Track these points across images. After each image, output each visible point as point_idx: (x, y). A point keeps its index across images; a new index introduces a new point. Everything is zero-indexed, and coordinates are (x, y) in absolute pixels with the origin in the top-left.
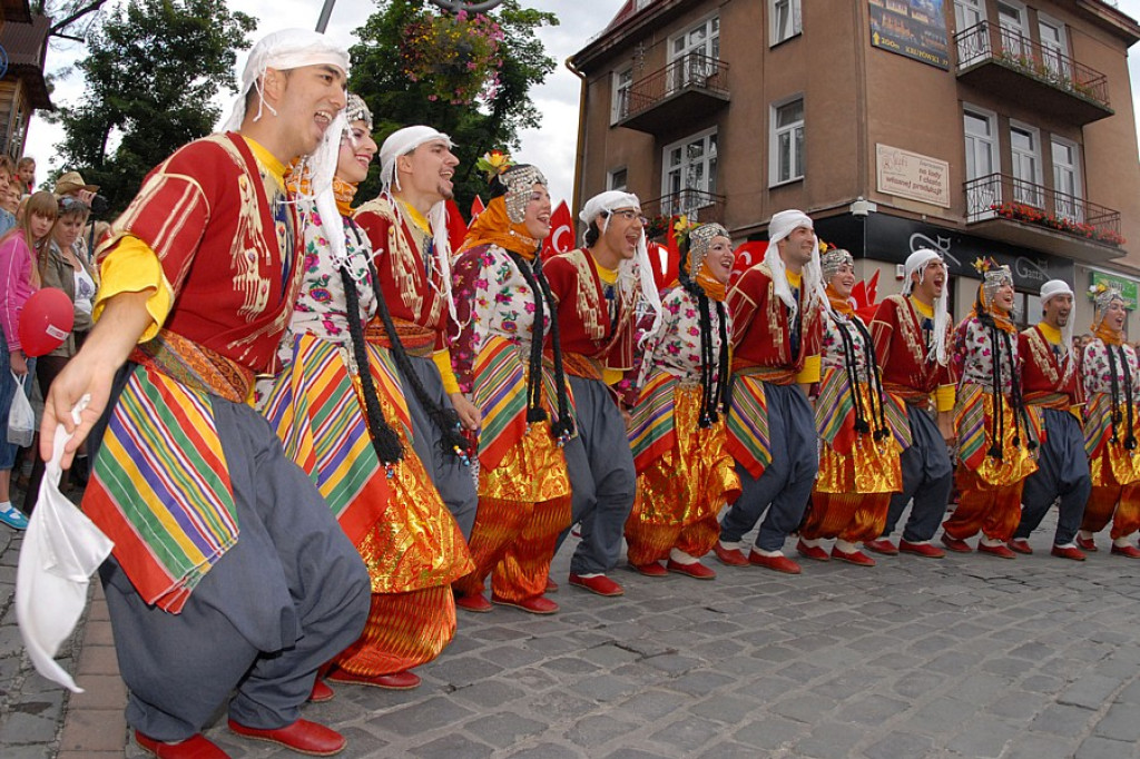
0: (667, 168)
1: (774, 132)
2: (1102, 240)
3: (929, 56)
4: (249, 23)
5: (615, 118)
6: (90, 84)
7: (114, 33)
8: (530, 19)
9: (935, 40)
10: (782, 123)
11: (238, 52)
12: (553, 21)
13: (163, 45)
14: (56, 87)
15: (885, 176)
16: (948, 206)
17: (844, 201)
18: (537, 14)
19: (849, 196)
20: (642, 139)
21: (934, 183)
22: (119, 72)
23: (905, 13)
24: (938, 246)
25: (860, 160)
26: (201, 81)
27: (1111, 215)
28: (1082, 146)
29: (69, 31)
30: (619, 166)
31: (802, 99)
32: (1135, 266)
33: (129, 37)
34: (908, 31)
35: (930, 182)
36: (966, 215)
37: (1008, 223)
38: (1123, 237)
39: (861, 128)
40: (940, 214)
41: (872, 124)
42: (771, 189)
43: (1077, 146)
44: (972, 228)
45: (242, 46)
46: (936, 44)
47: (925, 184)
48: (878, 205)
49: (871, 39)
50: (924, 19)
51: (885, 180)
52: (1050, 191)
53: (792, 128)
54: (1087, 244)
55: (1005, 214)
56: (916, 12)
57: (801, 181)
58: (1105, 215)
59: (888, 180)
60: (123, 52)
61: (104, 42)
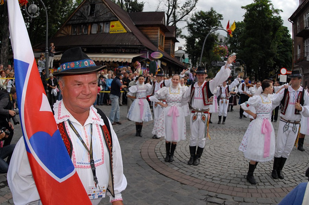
0: (306, 45)
4: (220, 16)
6: (189, 32)
7: (192, 20)
8: (277, 11)
11: (221, 21)
12: (282, 11)
13: (203, 20)
14: (182, 31)
18: (279, 10)
22: (196, 28)
26: (214, 27)
29: (183, 19)
30: (299, 44)
33: (196, 20)
60: (195, 23)
61: (190, 22)
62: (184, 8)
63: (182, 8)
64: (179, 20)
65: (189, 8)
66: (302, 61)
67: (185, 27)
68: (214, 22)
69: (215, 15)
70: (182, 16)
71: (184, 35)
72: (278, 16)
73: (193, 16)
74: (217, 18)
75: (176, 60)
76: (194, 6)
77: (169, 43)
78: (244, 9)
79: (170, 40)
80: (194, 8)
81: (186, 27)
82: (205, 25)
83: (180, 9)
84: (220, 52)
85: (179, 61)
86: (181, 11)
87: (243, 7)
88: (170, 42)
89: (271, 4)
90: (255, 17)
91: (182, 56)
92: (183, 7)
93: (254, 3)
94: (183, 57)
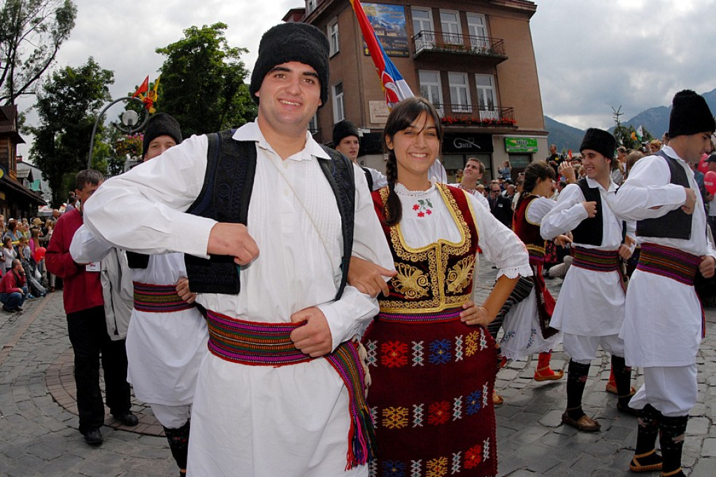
1: (335, 98)
2: (499, 124)
3: (397, 53)
4: (108, 74)
6: (41, 117)
7: (48, 89)
8: (234, 53)
9: (401, 43)
10: (338, 93)
11: (108, 85)
13: (72, 89)
14: (26, 118)
15: (374, 115)
18: (240, 49)
22: (54, 107)
23: (383, 34)
25: (361, 110)
26: (94, 102)
27: (508, 110)
28: (496, 77)
29: (28, 90)
31: (341, 83)
32: (536, 130)
33: (56, 89)
34: (385, 43)
38: (516, 120)
39: (361, 95)
41: (366, 93)
43: (493, 76)
45: (110, 82)
46: (402, 45)
48: (371, 130)
49: (365, 52)
50: (394, 35)
51: (374, 117)
53: (341, 96)
56: (389, 32)
59: (376, 116)
60: (54, 97)
61: (44, 95)
62: (31, 65)
63: (26, 63)
64: (20, 93)
65: (41, 62)
67: (31, 109)
68: (95, 91)
69: (97, 74)
70: (25, 83)
71: (30, 127)
72: (237, 62)
73: (49, 80)
74: (102, 81)
75: (18, 184)
76: (53, 58)
77: (5, 146)
78: (161, 54)
79: (7, 139)
80: (53, 62)
81: (34, 106)
82: (74, 98)
83: (21, 67)
84: (130, 149)
86: (23, 72)
87: (159, 51)
88: (7, 144)
89: (222, 39)
90: (184, 71)
91: (27, 176)
92: (29, 62)
93: (185, 38)
94: (30, 178)
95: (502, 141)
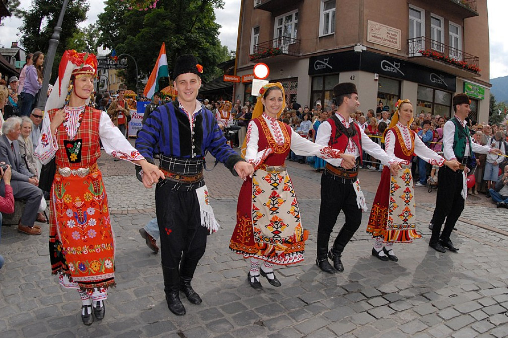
0: (277, 26)
1: (323, 13)
2: (470, 69)
5: (255, 5)
15: (371, 35)
16: (400, 49)
17: (352, 45)
19: (354, 42)
20: (266, 14)
21: (393, 38)
24: (394, 66)
25: (360, 27)
27: (474, 58)
28: (463, 28)
30: (257, 25)
32: (484, 81)
35: (392, 38)
36: (408, 53)
37: (427, 59)
38: (480, 69)
40: (396, 53)
41: (366, 12)
42: (320, 37)
43: (461, 26)
44: (410, 60)
47: (389, 39)
48: (367, 47)
51: (371, 36)
52: (448, 46)
53: (330, 11)
54: (463, 70)
55: (426, 54)
57: (333, 35)
58: (472, 58)
59: (372, 36)
66: (276, 54)
75: (6, 62)
85: (10, 62)
91: (15, 55)
94: (18, 57)
95: (462, 84)
